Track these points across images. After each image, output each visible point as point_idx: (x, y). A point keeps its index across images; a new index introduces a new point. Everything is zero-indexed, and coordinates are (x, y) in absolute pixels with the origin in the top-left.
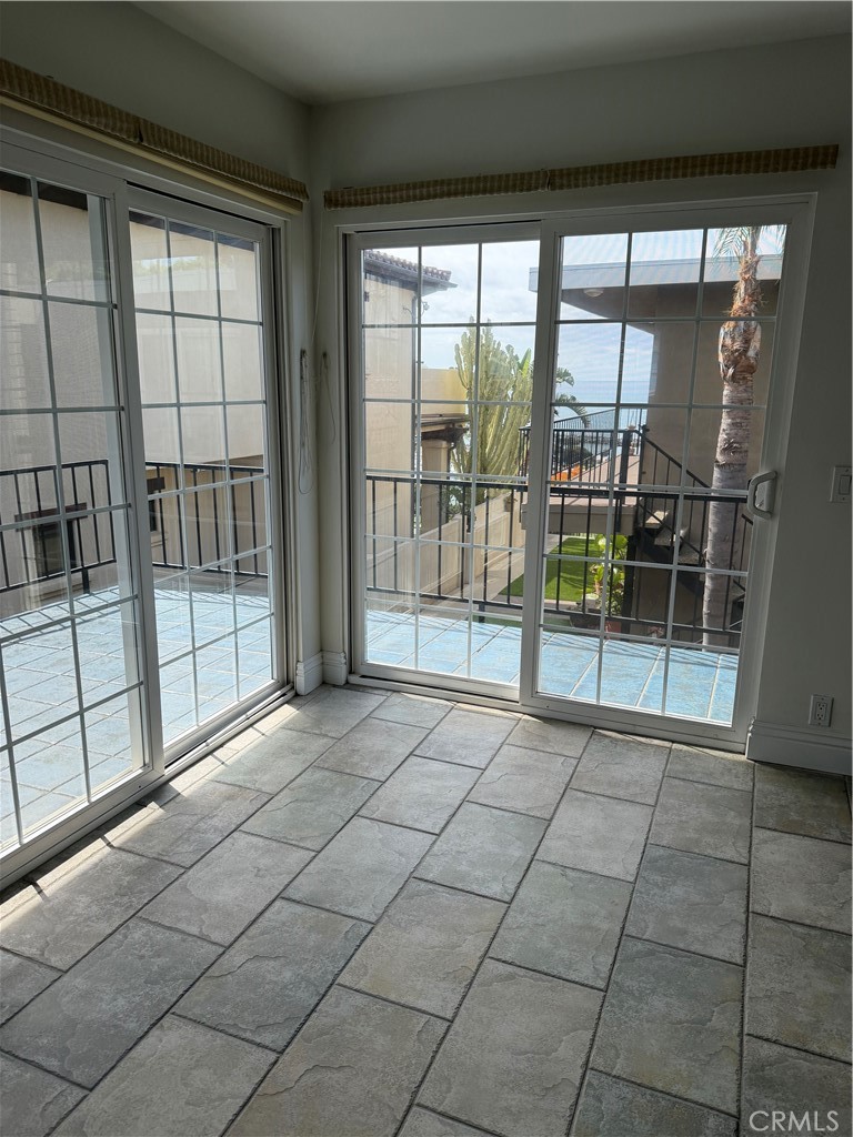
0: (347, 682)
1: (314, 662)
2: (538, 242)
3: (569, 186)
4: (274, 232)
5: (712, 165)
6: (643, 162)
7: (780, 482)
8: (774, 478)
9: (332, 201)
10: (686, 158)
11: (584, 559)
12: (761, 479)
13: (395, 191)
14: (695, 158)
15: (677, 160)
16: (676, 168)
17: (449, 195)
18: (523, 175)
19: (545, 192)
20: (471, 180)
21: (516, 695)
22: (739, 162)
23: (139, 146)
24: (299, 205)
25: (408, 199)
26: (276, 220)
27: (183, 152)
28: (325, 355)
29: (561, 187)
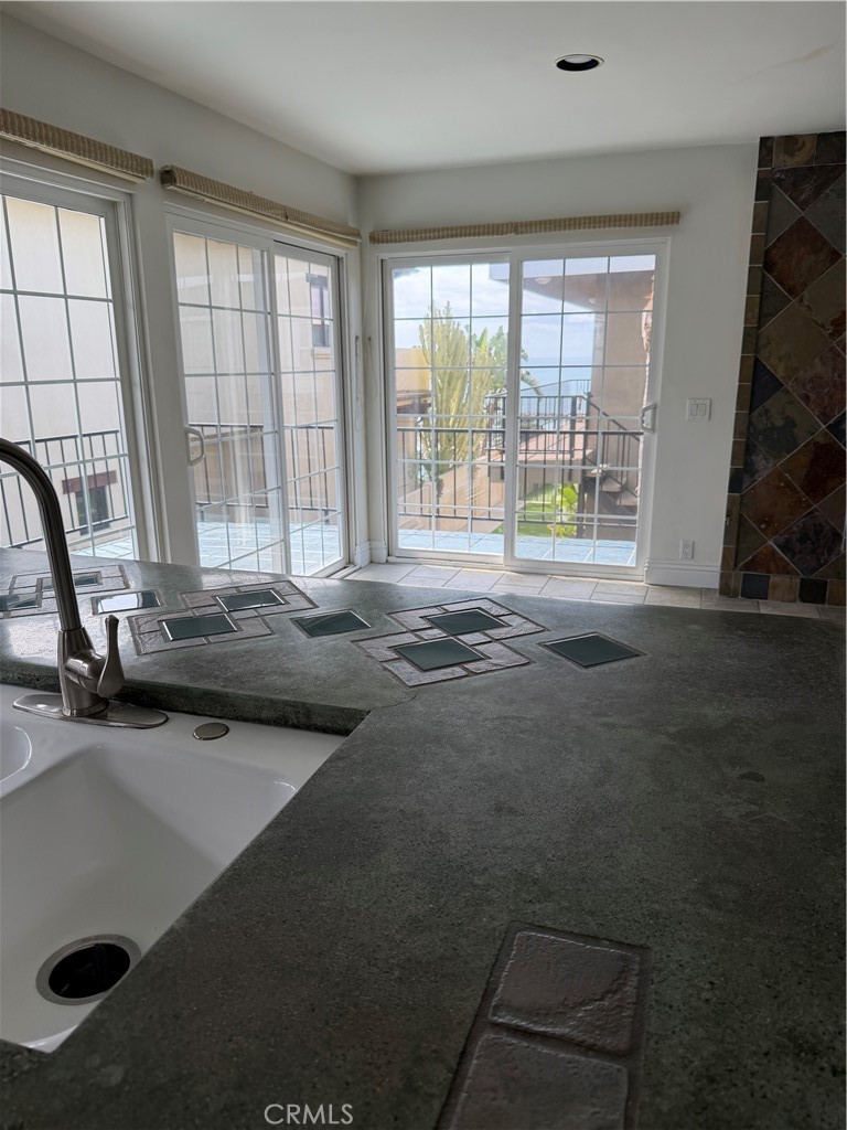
0: (387, 561)
1: (366, 546)
2: (508, 265)
3: (526, 232)
4: (338, 259)
5: (610, 221)
6: (570, 219)
7: (658, 410)
8: (654, 408)
9: (374, 239)
10: (595, 217)
11: (543, 466)
12: (646, 409)
13: (417, 233)
14: (600, 217)
15: (590, 218)
16: (590, 223)
17: (452, 236)
18: (498, 225)
19: (512, 236)
20: (461, 228)
21: (501, 561)
22: (625, 220)
23: (286, 222)
24: (355, 243)
25: (426, 239)
26: (340, 252)
27: (303, 222)
28: (370, 339)
29: (522, 233)
